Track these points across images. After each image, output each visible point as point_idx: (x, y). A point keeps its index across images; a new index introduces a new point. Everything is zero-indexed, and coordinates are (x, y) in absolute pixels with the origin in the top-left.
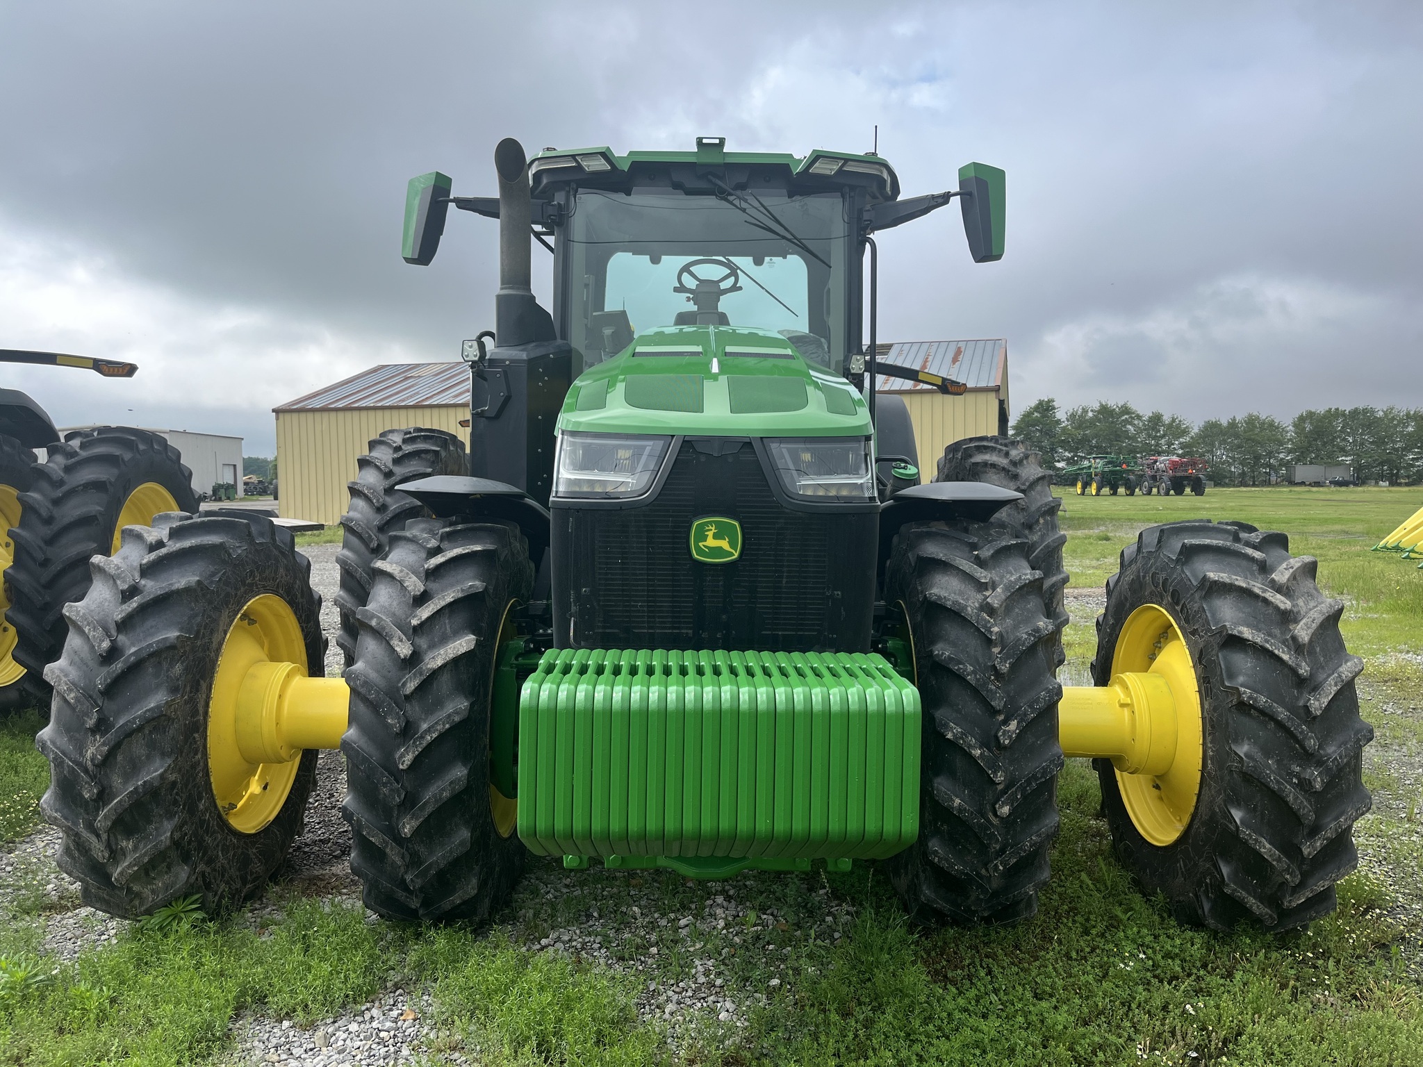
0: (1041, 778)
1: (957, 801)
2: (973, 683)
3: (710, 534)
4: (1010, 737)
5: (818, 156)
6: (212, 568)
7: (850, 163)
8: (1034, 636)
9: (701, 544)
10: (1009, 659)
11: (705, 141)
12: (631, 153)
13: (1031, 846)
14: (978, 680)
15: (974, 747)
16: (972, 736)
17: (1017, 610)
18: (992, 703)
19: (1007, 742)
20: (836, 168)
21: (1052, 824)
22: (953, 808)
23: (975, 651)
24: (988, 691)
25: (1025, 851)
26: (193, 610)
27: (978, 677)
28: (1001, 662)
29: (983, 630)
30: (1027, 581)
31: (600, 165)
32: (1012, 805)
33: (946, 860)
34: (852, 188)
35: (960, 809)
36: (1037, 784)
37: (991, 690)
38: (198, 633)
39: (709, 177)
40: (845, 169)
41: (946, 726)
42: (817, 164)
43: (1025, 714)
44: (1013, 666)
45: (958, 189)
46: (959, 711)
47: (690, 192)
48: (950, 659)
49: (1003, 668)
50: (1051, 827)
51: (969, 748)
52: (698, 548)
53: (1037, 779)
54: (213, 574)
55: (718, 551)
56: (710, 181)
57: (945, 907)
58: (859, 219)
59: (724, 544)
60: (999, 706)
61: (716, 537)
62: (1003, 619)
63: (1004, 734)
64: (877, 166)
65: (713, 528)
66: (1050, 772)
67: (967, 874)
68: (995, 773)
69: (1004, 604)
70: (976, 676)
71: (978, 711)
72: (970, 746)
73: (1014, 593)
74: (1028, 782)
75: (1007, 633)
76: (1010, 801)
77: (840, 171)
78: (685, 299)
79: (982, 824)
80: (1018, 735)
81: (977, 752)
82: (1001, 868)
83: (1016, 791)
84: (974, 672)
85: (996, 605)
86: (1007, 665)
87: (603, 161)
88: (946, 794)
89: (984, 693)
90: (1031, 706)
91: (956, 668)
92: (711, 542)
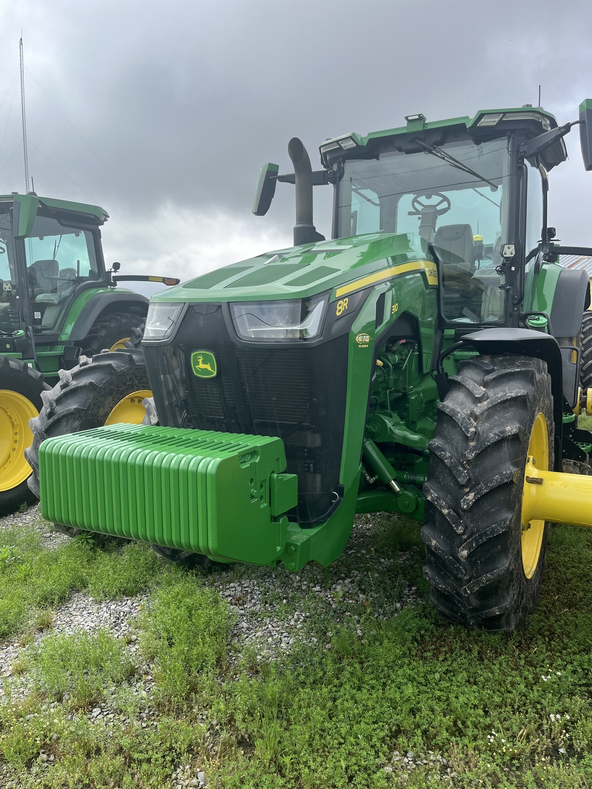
0: (490, 535)
1: (434, 542)
2: (448, 464)
3: (200, 361)
4: (468, 504)
5: (481, 115)
6: (103, 376)
7: (507, 115)
8: (499, 436)
9: (197, 367)
10: (476, 451)
11: (409, 118)
12: (369, 134)
13: (487, 581)
14: (452, 463)
15: (444, 508)
16: (443, 500)
17: (496, 417)
18: (459, 480)
19: (465, 507)
20: (497, 120)
21: (502, 568)
22: (431, 546)
23: (458, 443)
24: (457, 471)
25: (483, 583)
26: (88, 396)
27: (452, 461)
28: (470, 452)
29: (464, 430)
30: (509, 398)
31: (350, 144)
32: (469, 550)
33: (434, 580)
34: (513, 131)
35: (436, 548)
36: (486, 539)
37: (460, 470)
38: (89, 407)
39: (416, 140)
40: (503, 120)
41: (428, 491)
42: (483, 120)
43: (481, 489)
44: (477, 456)
45: (578, 119)
46: (439, 483)
47: (409, 152)
48: (438, 447)
49: (470, 456)
50: (501, 570)
51: (440, 508)
52: (195, 368)
53: (486, 535)
54: (103, 379)
55: (205, 371)
56: (417, 143)
57: (446, 611)
58: (518, 152)
59: (208, 367)
60: (463, 481)
61: (204, 362)
62: (484, 423)
63: (464, 502)
64: (531, 114)
65: (201, 357)
66: (497, 532)
67: (448, 592)
68: (457, 527)
69: (486, 413)
70: (451, 460)
71: (451, 484)
72: (441, 507)
73: (496, 405)
74: (481, 536)
75: (483, 433)
76: (469, 547)
77: (500, 122)
78: (417, 219)
79: (451, 560)
80: (474, 503)
81: (445, 511)
82: (468, 592)
83: (472, 542)
84: (450, 458)
85: (477, 413)
86: (473, 455)
87: (352, 142)
88: (427, 536)
89: (454, 472)
90: (486, 485)
91: (439, 453)
92: (202, 366)
